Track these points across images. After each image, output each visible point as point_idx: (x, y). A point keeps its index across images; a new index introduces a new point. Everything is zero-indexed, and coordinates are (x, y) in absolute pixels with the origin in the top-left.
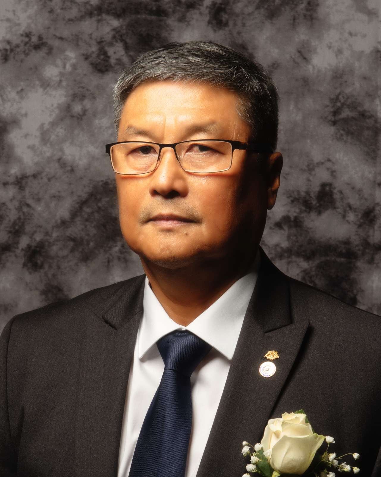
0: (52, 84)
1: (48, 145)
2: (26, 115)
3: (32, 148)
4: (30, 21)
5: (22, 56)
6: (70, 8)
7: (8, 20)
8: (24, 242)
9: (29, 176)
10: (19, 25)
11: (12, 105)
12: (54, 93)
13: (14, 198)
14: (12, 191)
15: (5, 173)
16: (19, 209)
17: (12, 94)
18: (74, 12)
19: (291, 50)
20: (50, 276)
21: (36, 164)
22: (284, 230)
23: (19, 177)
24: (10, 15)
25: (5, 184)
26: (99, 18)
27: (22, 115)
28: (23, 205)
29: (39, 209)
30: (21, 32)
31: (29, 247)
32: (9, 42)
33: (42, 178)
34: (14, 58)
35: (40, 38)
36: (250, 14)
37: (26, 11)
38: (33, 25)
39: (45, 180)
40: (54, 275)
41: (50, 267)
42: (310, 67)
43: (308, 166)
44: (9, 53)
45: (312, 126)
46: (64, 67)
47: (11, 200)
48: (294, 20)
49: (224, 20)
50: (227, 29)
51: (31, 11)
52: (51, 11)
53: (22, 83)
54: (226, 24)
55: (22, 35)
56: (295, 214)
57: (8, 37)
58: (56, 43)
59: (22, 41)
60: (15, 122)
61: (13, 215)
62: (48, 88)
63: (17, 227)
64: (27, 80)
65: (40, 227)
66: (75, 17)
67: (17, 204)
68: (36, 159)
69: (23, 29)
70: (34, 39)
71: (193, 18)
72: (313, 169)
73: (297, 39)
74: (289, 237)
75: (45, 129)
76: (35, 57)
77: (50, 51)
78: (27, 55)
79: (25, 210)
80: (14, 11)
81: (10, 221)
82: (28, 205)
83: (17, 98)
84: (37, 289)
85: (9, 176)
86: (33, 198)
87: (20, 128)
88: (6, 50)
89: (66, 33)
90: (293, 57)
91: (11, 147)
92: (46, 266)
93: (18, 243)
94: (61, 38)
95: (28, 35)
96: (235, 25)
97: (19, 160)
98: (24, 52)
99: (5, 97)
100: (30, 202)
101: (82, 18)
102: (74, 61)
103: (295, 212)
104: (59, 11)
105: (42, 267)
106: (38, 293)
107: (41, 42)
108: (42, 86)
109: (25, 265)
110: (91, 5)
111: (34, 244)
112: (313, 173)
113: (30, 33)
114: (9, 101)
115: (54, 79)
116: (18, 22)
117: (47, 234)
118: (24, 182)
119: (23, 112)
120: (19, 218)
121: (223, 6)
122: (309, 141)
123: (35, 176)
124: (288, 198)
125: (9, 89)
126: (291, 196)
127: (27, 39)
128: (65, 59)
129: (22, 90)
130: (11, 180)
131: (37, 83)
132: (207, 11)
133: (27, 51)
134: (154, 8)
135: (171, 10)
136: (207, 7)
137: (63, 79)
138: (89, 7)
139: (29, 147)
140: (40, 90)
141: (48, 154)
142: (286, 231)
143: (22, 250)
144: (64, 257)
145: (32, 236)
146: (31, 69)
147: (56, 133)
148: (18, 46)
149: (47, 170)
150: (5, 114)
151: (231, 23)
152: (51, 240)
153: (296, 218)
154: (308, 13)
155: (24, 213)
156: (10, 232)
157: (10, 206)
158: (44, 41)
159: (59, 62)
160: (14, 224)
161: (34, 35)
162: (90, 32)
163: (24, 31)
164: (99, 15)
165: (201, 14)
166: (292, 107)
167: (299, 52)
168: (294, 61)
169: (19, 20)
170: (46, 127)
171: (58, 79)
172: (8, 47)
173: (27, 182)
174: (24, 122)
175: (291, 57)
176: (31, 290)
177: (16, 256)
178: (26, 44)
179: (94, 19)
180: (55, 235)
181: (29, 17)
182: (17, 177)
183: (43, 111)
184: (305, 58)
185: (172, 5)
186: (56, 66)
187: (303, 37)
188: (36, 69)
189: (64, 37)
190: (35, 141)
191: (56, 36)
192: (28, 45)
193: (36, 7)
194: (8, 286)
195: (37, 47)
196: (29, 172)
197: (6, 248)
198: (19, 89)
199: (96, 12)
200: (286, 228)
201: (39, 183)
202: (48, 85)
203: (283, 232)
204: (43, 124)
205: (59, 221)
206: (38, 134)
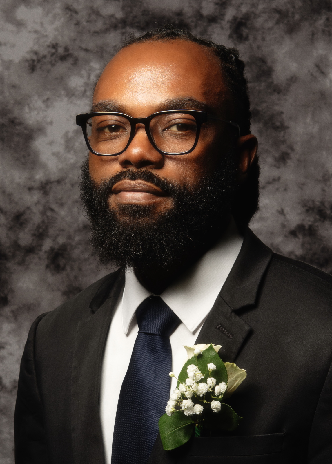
0: (77, 93)
1: (72, 152)
2: (51, 123)
3: (56, 154)
4: (56, 33)
5: (49, 66)
6: (96, 21)
7: (36, 32)
8: (47, 244)
9: (53, 182)
10: (46, 36)
11: (38, 113)
12: (78, 102)
13: (38, 203)
14: (36, 196)
15: (31, 178)
16: (43, 213)
17: (39, 103)
18: (99, 25)
19: (309, 64)
20: (72, 277)
21: (61, 170)
22: (299, 238)
23: (44, 182)
24: (38, 27)
25: (30, 189)
26: (124, 30)
27: (47, 123)
28: (47, 209)
29: (63, 213)
30: (48, 43)
31: (52, 249)
32: (36, 53)
33: (65, 184)
34: (41, 68)
35: (66, 49)
36: (270, 29)
37: (53, 23)
38: (59, 37)
39: (69, 186)
40: (76, 277)
41: (72, 269)
42: (328, 82)
43: (323, 176)
44: (36, 63)
45: (327, 138)
46: (89, 77)
47: (36, 204)
48: (313, 34)
49: (244, 34)
50: (247, 42)
51: (58, 23)
52: (77, 24)
53: (48, 93)
54: (247, 38)
55: (49, 46)
56: (309, 223)
57: (35, 48)
58: (82, 55)
59: (49, 52)
60: (41, 130)
61: (36, 218)
62: (73, 98)
63: (41, 230)
64: (53, 89)
65: (63, 230)
66: (101, 30)
67: (41, 207)
68: (60, 166)
69: (50, 40)
70: (61, 51)
71: (214, 32)
72: (328, 180)
73: (315, 54)
74: (303, 245)
75: (69, 137)
76: (62, 68)
77: (76, 62)
78: (53, 65)
79: (49, 214)
80: (42, 24)
81: (34, 224)
82: (52, 210)
83: (43, 106)
84: (59, 290)
85: (34, 181)
86: (57, 203)
87: (45, 135)
88: (33, 61)
89: (91, 45)
90: (311, 71)
91: (36, 154)
92: (68, 268)
93: (41, 245)
94: (86, 50)
95: (55, 46)
96: (255, 39)
97: (44, 166)
98: (51, 62)
99: (31, 105)
100: (54, 206)
101: (107, 31)
102: (98, 72)
103: (309, 221)
104: (85, 23)
105: (64, 269)
106: (59, 293)
107: (67, 53)
108: (67, 96)
109: (48, 267)
110: (116, 18)
111: (57, 247)
112: (328, 183)
113: (57, 44)
114: (35, 109)
115: (79, 88)
116: (45, 34)
117: (69, 237)
118: (48, 188)
119: (49, 120)
120: (43, 222)
121: (243, 21)
122: (324, 153)
123: (59, 182)
124: (303, 207)
125: (36, 98)
126: (306, 206)
127: (53, 51)
128: (90, 70)
129: (48, 99)
130: (37, 185)
131: (63, 92)
132: (228, 25)
133: (53, 62)
134: (177, 22)
135: (193, 24)
136: (228, 21)
137: (88, 89)
138: (114, 20)
139: (53, 154)
140: (65, 99)
141: (72, 161)
142: (300, 239)
143: (46, 252)
144: (86, 260)
145: (55, 239)
146: (57, 79)
147: (79, 141)
148: (44, 57)
149: (71, 176)
150: (31, 122)
151: (251, 37)
152: (74, 243)
153: (310, 227)
154: (327, 29)
155: (47, 217)
156: (34, 235)
157: (35, 210)
158: (70, 52)
159: (84, 73)
160: (39, 227)
161: (61, 46)
162: (114, 44)
163: (51, 42)
164: (124, 27)
165: (222, 28)
166: (308, 120)
167: (317, 66)
168: (312, 75)
169: (46, 31)
170: (71, 135)
171: (82, 89)
172: (35, 58)
173: (51, 188)
174: (49, 130)
175: (309, 71)
176: (53, 290)
177: (40, 258)
178: (53, 55)
179: (119, 31)
180: (77, 238)
181: (56, 29)
182: (41, 183)
183: (68, 120)
184: (322, 73)
185: (194, 19)
186: (82, 76)
187: (321, 52)
188: (61, 80)
189: (89, 48)
190: (60, 148)
191: (81, 48)
192: (55, 56)
193: (62, 20)
194: (31, 286)
195: (63, 58)
196: (53, 178)
197: (30, 250)
198: (45, 98)
199: (120, 25)
200: (300, 236)
201: (63, 189)
202: (73, 95)
203: (297, 240)
204: (67, 133)
205: (81, 225)
206: (63, 141)
